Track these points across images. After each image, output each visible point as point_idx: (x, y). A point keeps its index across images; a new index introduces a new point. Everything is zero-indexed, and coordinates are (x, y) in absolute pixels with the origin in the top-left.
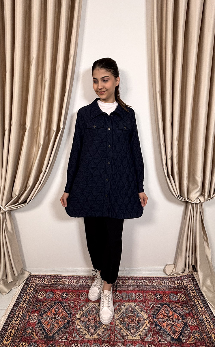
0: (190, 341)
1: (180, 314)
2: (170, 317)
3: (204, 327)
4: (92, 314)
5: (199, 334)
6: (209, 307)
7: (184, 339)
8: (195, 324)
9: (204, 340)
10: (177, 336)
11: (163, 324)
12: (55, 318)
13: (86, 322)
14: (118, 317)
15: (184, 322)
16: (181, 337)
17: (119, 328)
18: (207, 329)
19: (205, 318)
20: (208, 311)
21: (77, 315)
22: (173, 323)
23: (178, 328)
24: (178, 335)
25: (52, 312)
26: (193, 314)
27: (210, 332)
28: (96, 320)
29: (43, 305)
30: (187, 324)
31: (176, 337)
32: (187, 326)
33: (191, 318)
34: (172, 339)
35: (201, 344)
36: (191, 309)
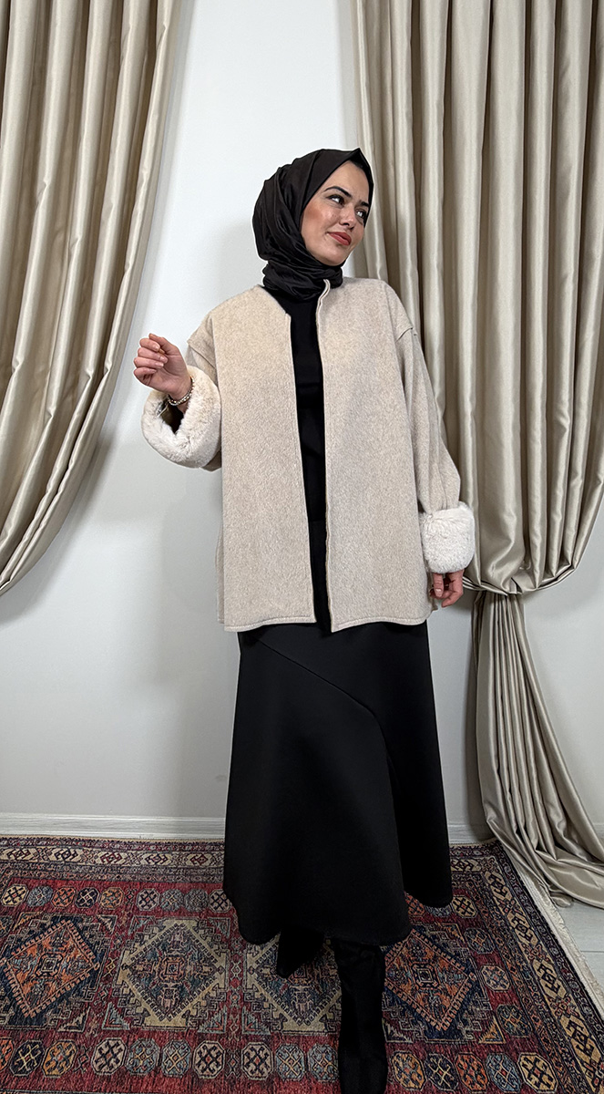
0: (489, 1036)
1: (459, 955)
2: (425, 965)
3: (535, 995)
4: (173, 953)
5: (518, 1016)
6: (554, 936)
7: (467, 1032)
8: (508, 986)
9: (536, 1034)
10: (448, 1023)
11: (403, 987)
12: (49, 965)
13: (152, 976)
14: (257, 962)
15: (470, 981)
16: (460, 1026)
17: (257, 995)
18: (544, 1000)
19: (541, 967)
20: (550, 947)
21: (121, 956)
22: (435, 984)
23: (451, 997)
24: (449, 1019)
25: (40, 946)
26: (499, 956)
27: (553, 1011)
28: (182, 972)
29: (16, 926)
30: (479, 987)
31: (444, 1024)
32: (480, 993)
33: (493, 968)
34: (431, 1031)
35: (523, 1045)
36: (494, 940)
